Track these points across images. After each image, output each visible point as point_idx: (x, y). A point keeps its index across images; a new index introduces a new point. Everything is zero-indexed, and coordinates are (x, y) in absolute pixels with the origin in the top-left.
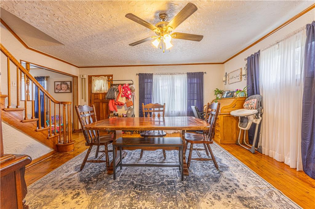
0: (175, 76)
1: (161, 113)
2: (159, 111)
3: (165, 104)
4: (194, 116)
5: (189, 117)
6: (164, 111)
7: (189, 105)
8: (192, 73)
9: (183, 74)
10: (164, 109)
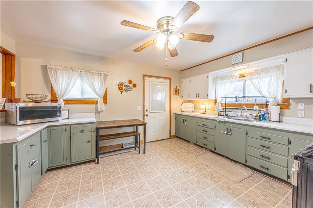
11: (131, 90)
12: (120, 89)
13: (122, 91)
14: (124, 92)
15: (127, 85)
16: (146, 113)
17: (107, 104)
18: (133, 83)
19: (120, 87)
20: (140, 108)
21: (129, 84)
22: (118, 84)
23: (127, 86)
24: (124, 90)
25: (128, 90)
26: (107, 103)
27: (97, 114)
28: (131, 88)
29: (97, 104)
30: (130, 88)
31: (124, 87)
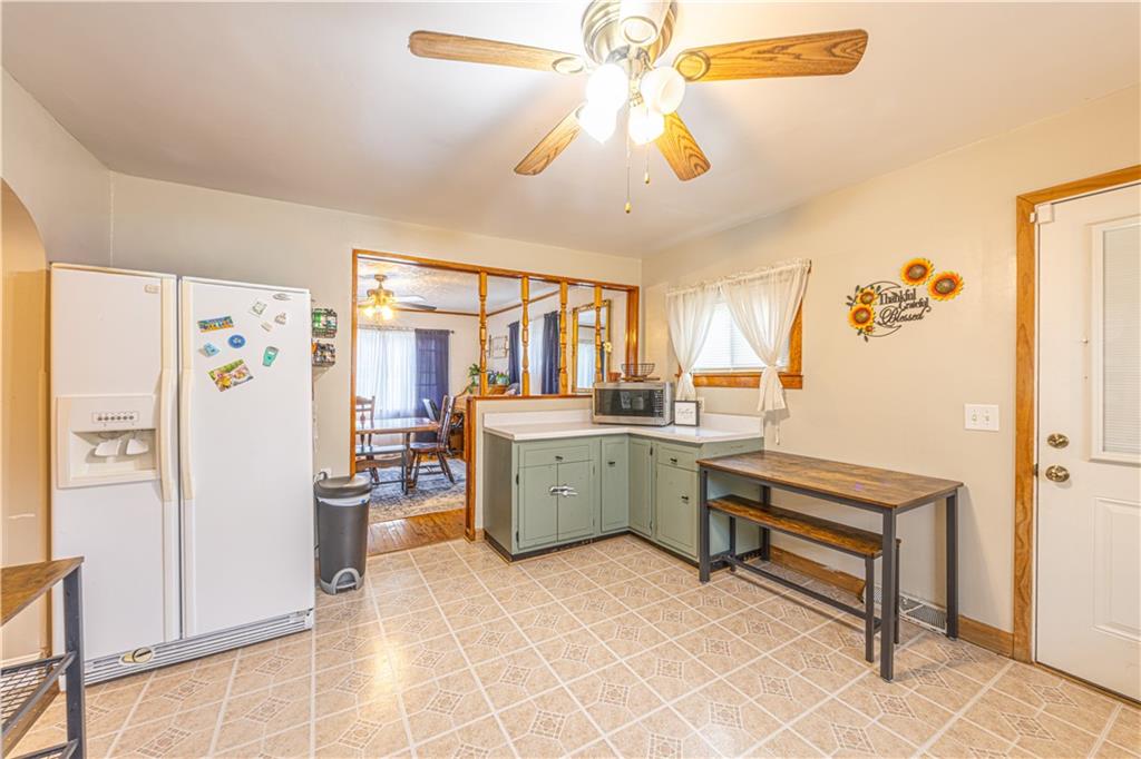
0: (389, 335)
1: (367, 414)
2: (363, 410)
3: (374, 397)
4: (427, 416)
5: (418, 419)
6: (372, 410)
7: (420, 396)
8: (426, 332)
9: (407, 330)
10: (373, 406)
11: (919, 317)
12: (861, 319)
13: (869, 329)
14: (879, 330)
15: (897, 291)
16: (1046, 457)
17: (801, 388)
18: (937, 271)
19: (861, 310)
20: (991, 417)
21: (906, 287)
22: (849, 298)
23: (896, 298)
24: (878, 319)
25: (904, 319)
26: (801, 382)
27: (769, 424)
28: (924, 304)
29: (758, 387)
30: (913, 306)
31: (877, 308)
